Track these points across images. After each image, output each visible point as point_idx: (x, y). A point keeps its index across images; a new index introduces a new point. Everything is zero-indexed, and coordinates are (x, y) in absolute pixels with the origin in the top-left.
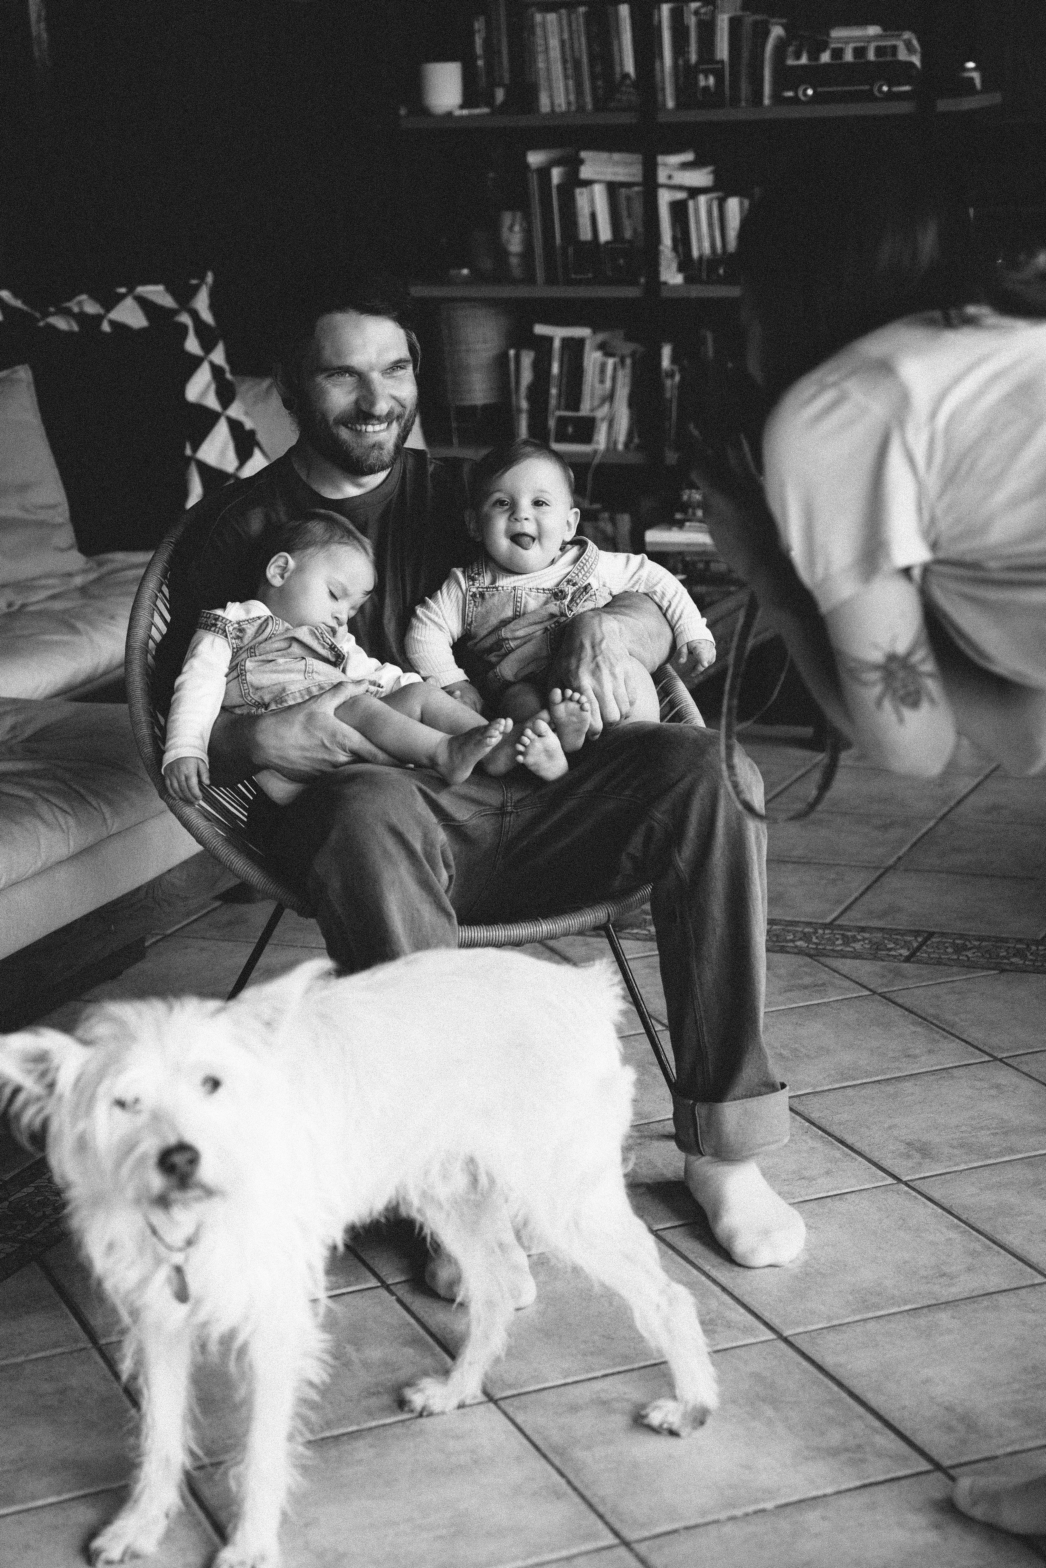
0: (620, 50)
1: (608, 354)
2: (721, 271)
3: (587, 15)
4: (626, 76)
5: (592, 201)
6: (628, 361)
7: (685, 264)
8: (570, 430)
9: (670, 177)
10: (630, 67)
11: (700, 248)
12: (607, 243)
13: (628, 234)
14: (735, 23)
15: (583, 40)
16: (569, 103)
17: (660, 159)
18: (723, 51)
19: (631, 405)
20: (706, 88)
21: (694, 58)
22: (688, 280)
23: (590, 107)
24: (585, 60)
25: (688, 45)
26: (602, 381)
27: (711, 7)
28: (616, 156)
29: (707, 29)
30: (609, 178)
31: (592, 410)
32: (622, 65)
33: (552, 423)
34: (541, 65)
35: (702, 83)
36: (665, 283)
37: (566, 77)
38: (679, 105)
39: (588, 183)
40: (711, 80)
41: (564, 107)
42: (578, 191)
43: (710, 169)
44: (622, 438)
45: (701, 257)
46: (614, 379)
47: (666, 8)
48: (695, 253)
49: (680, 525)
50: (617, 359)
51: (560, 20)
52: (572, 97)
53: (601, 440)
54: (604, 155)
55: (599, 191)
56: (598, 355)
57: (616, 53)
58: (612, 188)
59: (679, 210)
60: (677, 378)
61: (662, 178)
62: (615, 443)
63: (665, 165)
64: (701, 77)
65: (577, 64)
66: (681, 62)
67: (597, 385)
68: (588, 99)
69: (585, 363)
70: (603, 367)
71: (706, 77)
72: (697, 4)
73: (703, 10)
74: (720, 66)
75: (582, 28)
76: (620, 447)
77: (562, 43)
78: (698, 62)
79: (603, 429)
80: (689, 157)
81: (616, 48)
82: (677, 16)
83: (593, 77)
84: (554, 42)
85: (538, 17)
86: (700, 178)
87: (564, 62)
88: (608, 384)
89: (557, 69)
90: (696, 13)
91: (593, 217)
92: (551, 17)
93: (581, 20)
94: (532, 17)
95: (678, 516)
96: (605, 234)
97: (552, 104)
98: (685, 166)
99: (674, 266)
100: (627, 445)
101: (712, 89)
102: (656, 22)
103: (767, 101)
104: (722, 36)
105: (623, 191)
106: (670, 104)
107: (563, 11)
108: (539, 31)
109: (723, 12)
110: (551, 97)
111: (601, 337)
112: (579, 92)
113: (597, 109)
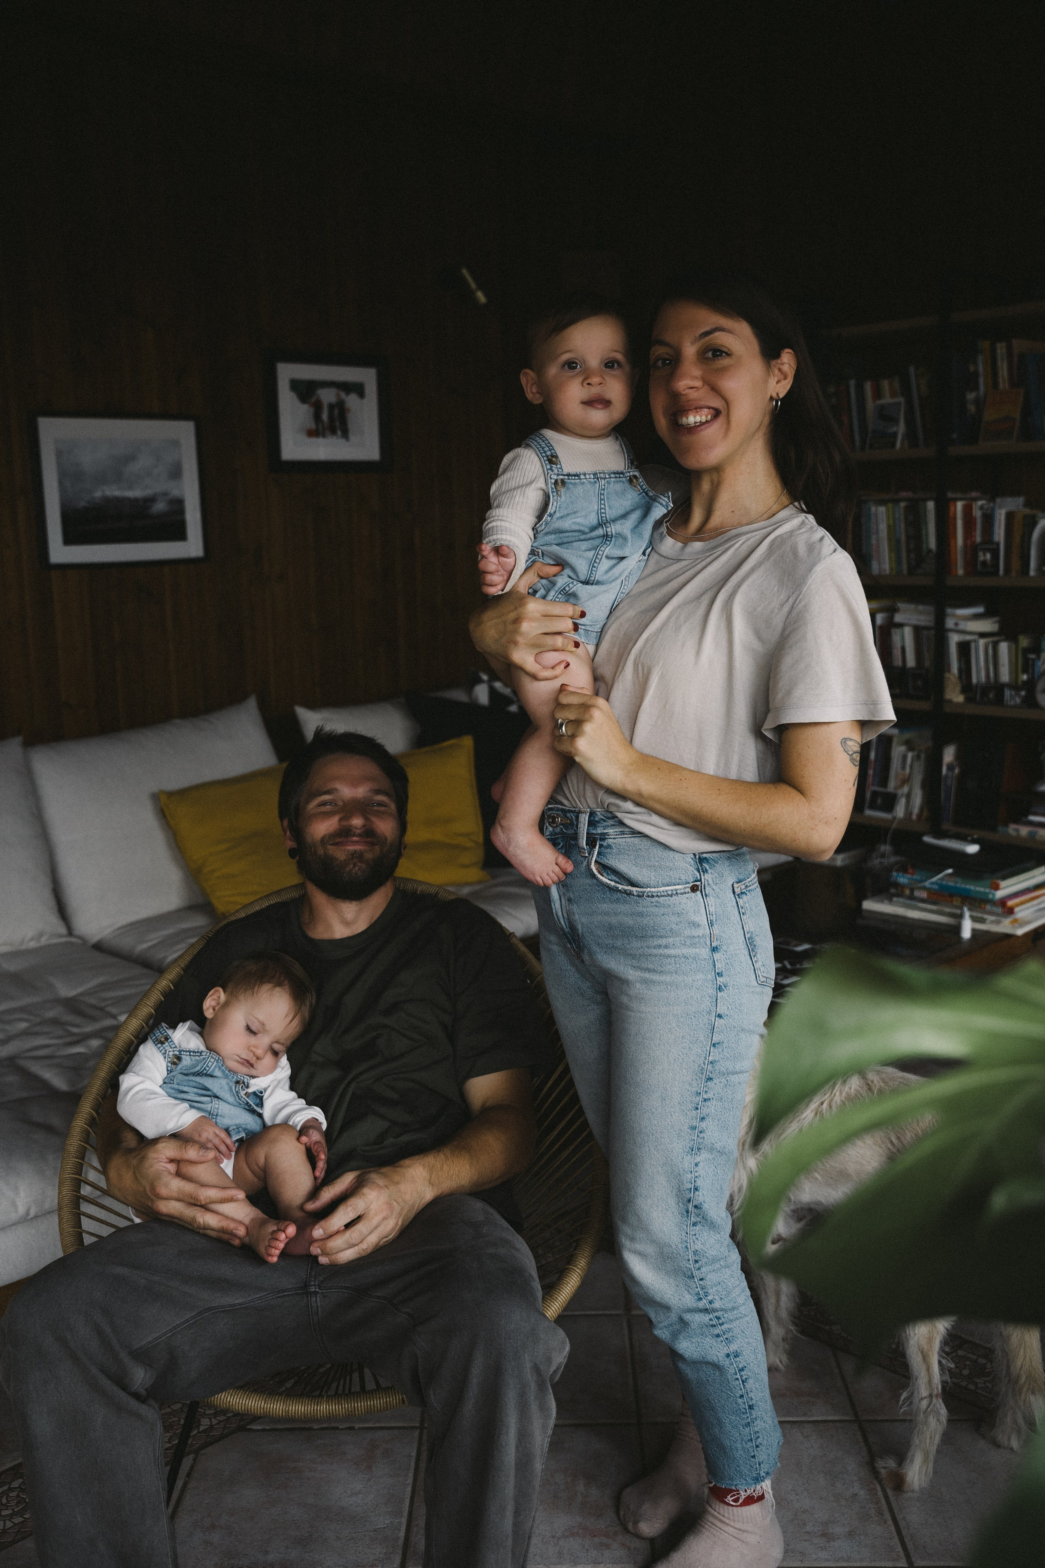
0: (927, 535)
1: (911, 749)
2: (991, 696)
3: (906, 508)
4: (930, 551)
5: (903, 638)
6: (923, 756)
7: (967, 688)
8: (879, 801)
9: (956, 624)
10: (932, 543)
11: (978, 676)
12: (912, 669)
13: (927, 664)
14: (1010, 516)
15: (903, 526)
16: (891, 569)
17: (949, 611)
18: (1000, 534)
19: (924, 786)
20: (984, 563)
21: (978, 539)
22: (968, 700)
23: (905, 572)
24: (903, 539)
25: (975, 530)
26: (903, 768)
27: (992, 504)
28: (921, 607)
29: (989, 519)
30: (914, 622)
31: (896, 788)
32: (927, 544)
33: (868, 795)
34: (874, 542)
35: (981, 558)
36: (950, 701)
37: (890, 551)
38: (967, 573)
39: (901, 626)
40: (988, 556)
41: (888, 572)
42: (893, 631)
43: (997, 619)
44: (916, 811)
45: (977, 685)
46: (911, 767)
47: (960, 505)
48: (974, 681)
49: (890, 898)
50: (916, 753)
51: (888, 511)
52: (894, 566)
53: (900, 811)
54: (912, 606)
55: (908, 632)
56: (903, 748)
57: (924, 537)
58: (917, 630)
59: (964, 649)
60: (957, 771)
61: (950, 623)
62: (911, 814)
63: (954, 615)
64: (981, 554)
65: (898, 541)
66: (969, 542)
67: (899, 770)
68: (905, 567)
69: (893, 754)
70: (904, 758)
71: (985, 555)
72: (984, 502)
73: (985, 507)
74: (995, 547)
75: (902, 517)
76: (914, 817)
77: (889, 527)
78: (984, 542)
79: (903, 801)
80: (980, 610)
81: (924, 532)
82: (968, 510)
83: (909, 551)
84: (883, 527)
85: (873, 509)
86: (987, 626)
87: (889, 539)
88: (908, 770)
89: (885, 546)
90: (981, 508)
91: (903, 649)
92: (882, 509)
93: (902, 512)
94: (869, 509)
95: (893, 891)
96: (911, 662)
97: (880, 568)
98: (977, 617)
99: (958, 689)
100: (919, 816)
101: (989, 562)
102: (951, 514)
103: (1032, 573)
104: (1000, 526)
105: (925, 632)
106: (961, 572)
107: (890, 505)
108: (873, 519)
109: (1000, 508)
110: (880, 563)
111: (908, 735)
112: (899, 561)
113: (911, 572)
